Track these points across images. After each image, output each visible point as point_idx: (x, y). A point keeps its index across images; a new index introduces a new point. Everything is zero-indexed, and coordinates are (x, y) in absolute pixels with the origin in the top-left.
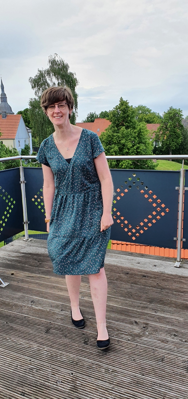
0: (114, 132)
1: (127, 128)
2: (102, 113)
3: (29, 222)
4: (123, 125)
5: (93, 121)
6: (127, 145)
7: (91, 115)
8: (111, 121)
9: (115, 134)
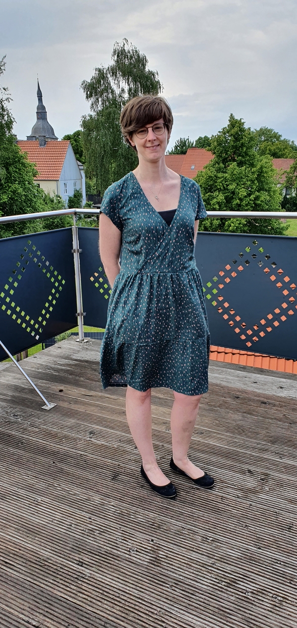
0: (219, 170)
1: (240, 164)
2: (200, 139)
3: (85, 314)
4: (234, 160)
5: (184, 153)
6: (239, 193)
7: (181, 142)
8: (214, 153)
9: (220, 175)
